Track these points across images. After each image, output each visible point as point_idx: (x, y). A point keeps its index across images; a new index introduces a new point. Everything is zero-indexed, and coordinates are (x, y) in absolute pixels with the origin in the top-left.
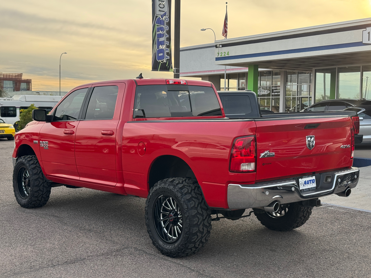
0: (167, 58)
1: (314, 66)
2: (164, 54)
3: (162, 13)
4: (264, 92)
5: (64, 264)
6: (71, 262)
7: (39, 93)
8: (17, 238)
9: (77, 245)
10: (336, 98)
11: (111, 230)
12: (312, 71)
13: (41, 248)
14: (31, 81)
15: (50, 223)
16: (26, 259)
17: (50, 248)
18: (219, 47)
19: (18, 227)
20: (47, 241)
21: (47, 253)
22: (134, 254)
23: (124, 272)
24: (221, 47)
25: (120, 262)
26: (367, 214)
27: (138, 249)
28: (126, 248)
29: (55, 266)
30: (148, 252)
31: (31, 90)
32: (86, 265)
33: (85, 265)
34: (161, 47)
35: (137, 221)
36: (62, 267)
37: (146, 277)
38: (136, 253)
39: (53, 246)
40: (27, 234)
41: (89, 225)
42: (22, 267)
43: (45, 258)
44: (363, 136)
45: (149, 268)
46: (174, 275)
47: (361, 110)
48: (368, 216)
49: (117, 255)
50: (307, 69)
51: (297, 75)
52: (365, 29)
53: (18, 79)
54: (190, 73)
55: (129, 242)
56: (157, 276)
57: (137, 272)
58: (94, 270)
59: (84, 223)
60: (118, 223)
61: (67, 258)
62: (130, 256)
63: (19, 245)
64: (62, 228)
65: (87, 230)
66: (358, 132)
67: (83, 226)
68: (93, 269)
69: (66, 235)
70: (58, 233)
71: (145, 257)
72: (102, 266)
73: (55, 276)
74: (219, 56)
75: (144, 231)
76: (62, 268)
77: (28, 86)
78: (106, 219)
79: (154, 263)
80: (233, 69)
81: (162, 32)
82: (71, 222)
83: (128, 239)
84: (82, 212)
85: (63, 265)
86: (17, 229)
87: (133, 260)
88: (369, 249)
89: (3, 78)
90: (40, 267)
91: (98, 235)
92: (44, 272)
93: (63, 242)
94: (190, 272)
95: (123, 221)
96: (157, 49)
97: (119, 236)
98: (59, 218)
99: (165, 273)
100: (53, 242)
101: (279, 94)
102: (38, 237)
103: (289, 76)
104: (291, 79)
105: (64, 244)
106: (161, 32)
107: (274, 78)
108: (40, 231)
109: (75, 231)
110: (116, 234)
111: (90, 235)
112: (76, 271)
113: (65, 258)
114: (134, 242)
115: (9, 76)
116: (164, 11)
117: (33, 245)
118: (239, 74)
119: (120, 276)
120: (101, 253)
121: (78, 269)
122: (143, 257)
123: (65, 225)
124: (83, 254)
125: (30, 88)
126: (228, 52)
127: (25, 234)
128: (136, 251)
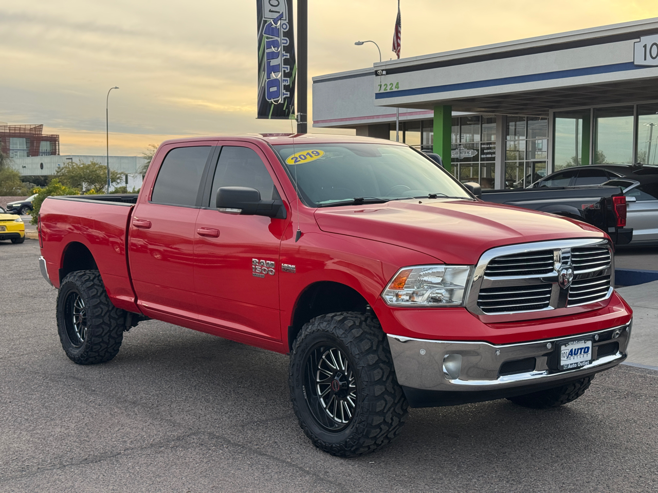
0: (285, 96)
1: (551, 107)
2: (279, 89)
3: (276, 15)
4: (468, 153)
5: (82, 464)
6: (95, 459)
7: (72, 159)
8: (4, 418)
9: (109, 429)
10: (590, 163)
11: (172, 402)
12: (548, 115)
13: (44, 435)
14: (58, 138)
15: (67, 390)
16: (16, 455)
17: (60, 435)
18: (382, 75)
19: (9, 398)
20: (57, 422)
21: (54, 444)
22: (207, 444)
23: (186, 476)
24: (384, 75)
25: (181, 460)
26: (630, 370)
27: (215, 435)
28: (194, 434)
29: (65, 466)
30: (231, 441)
31: (59, 154)
32: (121, 464)
33: (117, 465)
34: (273, 75)
35: (220, 385)
36: (77, 469)
37: (223, 484)
38: (210, 442)
39: (65, 432)
40: (23, 410)
41: (134, 394)
42: (7, 468)
43: (49, 453)
44: (634, 231)
45: (230, 469)
46: (272, 481)
47: (632, 184)
48: (631, 372)
49: (177, 447)
50: (541, 113)
51: (525, 122)
52: (638, 40)
53: (35, 134)
54: (336, 120)
55: (201, 423)
56: (242, 483)
57: (208, 475)
58: (133, 473)
59: (126, 390)
60: (185, 390)
61: (89, 452)
62: (199, 448)
63: (7, 430)
64: (87, 399)
65: (130, 402)
66: (625, 224)
67: (124, 396)
68: (130, 471)
69: (92, 412)
70: (79, 408)
71: (225, 449)
72: (148, 466)
73: (62, 484)
74: (382, 91)
75: (229, 403)
76: (77, 471)
77: (54, 147)
78: (166, 383)
79: (240, 459)
80: (411, 114)
81: (276, 48)
82: (104, 388)
83: (200, 418)
84: (124, 371)
85: (79, 464)
86: (7, 401)
87: (203, 455)
88: (624, 431)
89: (9, 134)
90: (39, 468)
91: (148, 411)
92: (45, 477)
93: (84, 425)
94: (301, 476)
95: (195, 386)
96: (267, 80)
97: (185, 413)
98: (83, 381)
99: (257, 477)
100: (66, 425)
101: (493, 156)
102: (41, 416)
103: (512, 124)
104: (515, 129)
105: (86, 428)
106: (273, 49)
107: (485, 128)
108: (46, 404)
109: (108, 405)
110: (180, 409)
111: (134, 411)
112: (102, 476)
113: (85, 452)
114: (210, 423)
115: (20, 130)
116: (279, 12)
117: (31, 431)
118: (422, 121)
119: (177, 485)
120: (148, 443)
121: (105, 473)
122: (222, 450)
123: (91, 394)
124: (116, 446)
125: (57, 151)
126: (398, 84)
127: (19, 411)
128: (212, 438)
